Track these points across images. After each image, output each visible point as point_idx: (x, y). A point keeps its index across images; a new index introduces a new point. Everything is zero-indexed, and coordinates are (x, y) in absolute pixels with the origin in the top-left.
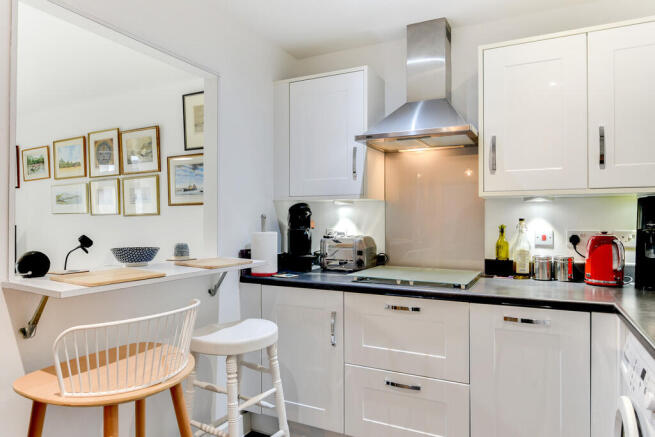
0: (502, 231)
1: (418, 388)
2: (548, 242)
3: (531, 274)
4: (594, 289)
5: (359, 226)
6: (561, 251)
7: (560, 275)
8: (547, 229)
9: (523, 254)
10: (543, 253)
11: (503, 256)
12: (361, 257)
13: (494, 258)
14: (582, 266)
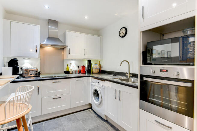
0: (68, 65)
1: (60, 97)
2: (74, 67)
3: (73, 73)
4: (82, 74)
5: (32, 65)
6: (77, 69)
7: (77, 73)
8: (75, 65)
9: (71, 69)
10: (74, 69)
11: (68, 70)
12: (37, 73)
13: (66, 71)
14: (80, 71)
